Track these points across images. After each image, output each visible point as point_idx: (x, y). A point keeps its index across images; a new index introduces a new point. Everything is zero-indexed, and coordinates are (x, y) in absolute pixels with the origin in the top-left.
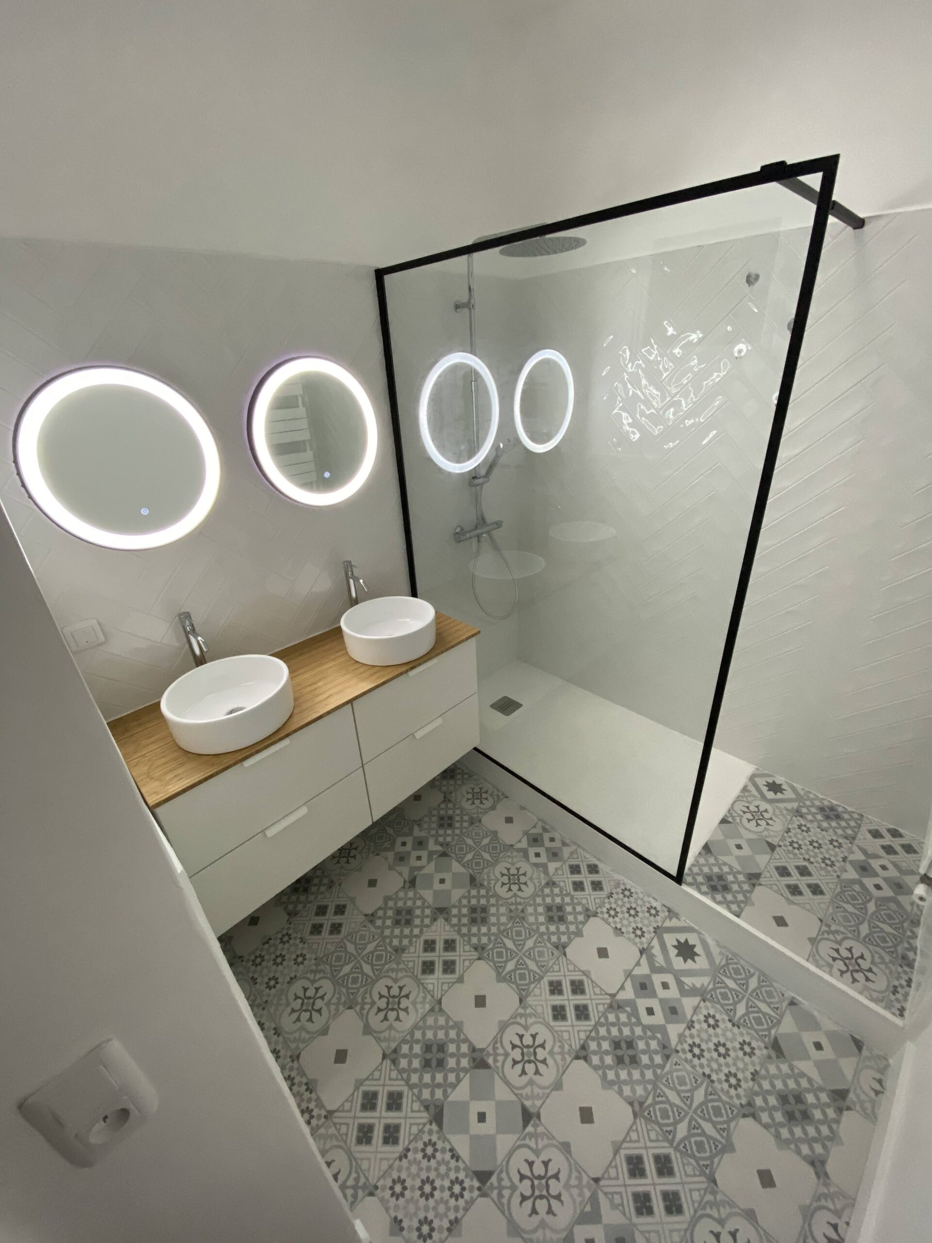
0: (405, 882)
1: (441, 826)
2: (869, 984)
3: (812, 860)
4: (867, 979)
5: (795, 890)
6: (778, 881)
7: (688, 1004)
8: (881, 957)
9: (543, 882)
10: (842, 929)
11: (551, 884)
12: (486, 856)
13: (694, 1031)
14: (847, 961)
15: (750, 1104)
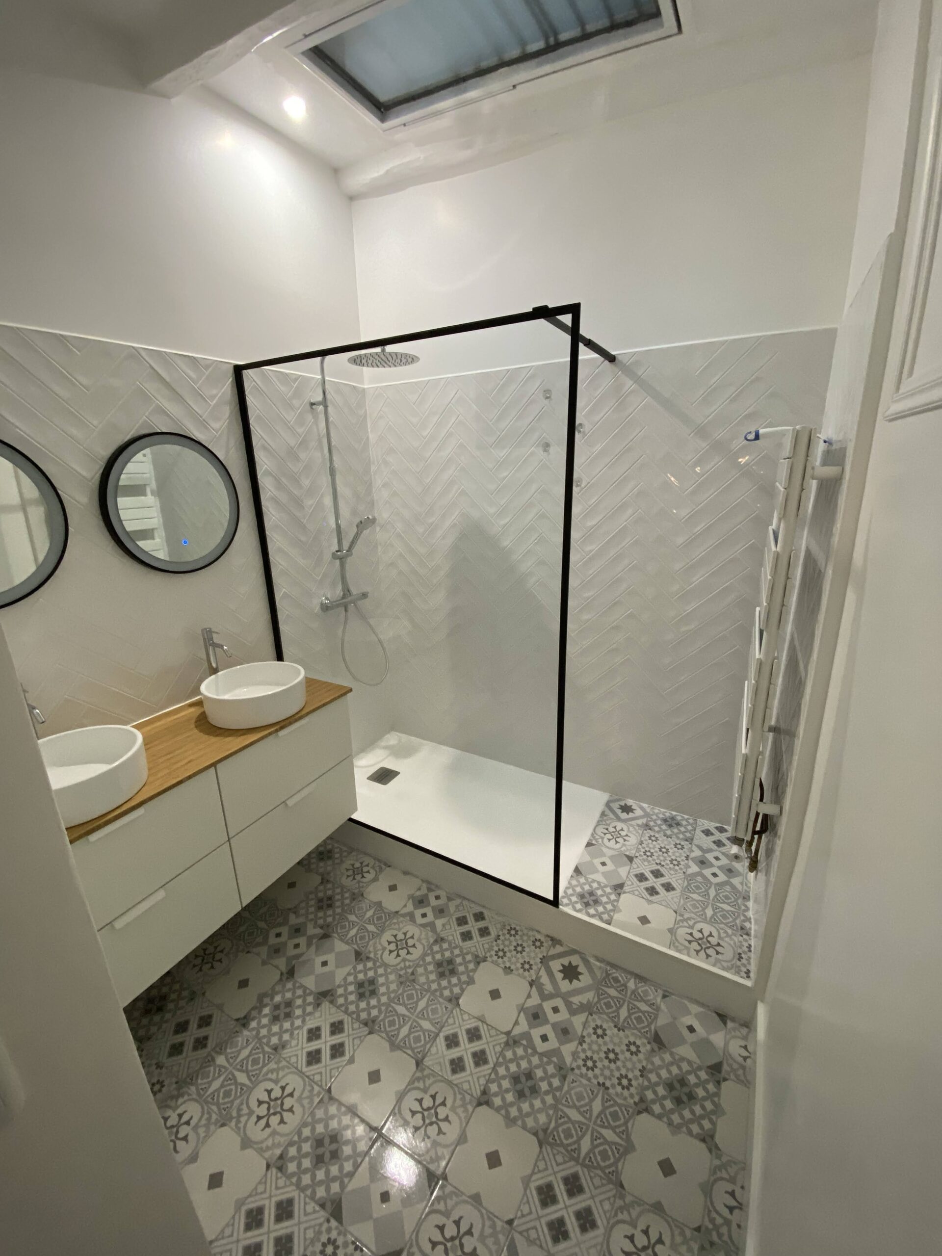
0: (282, 974)
1: (320, 908)
2: (720, 956)
3: (663, 863)
4: (718, 953)
5: (652, 891)
6: (638, 886)
7: (578, 1021)
8: (726, 932)
9: (432, 940)
10: (693, 915)
11: (440, 940)
12: (371, 928)
13: (585, 1046)
14: (700, 942)
15: (642, 1100)
